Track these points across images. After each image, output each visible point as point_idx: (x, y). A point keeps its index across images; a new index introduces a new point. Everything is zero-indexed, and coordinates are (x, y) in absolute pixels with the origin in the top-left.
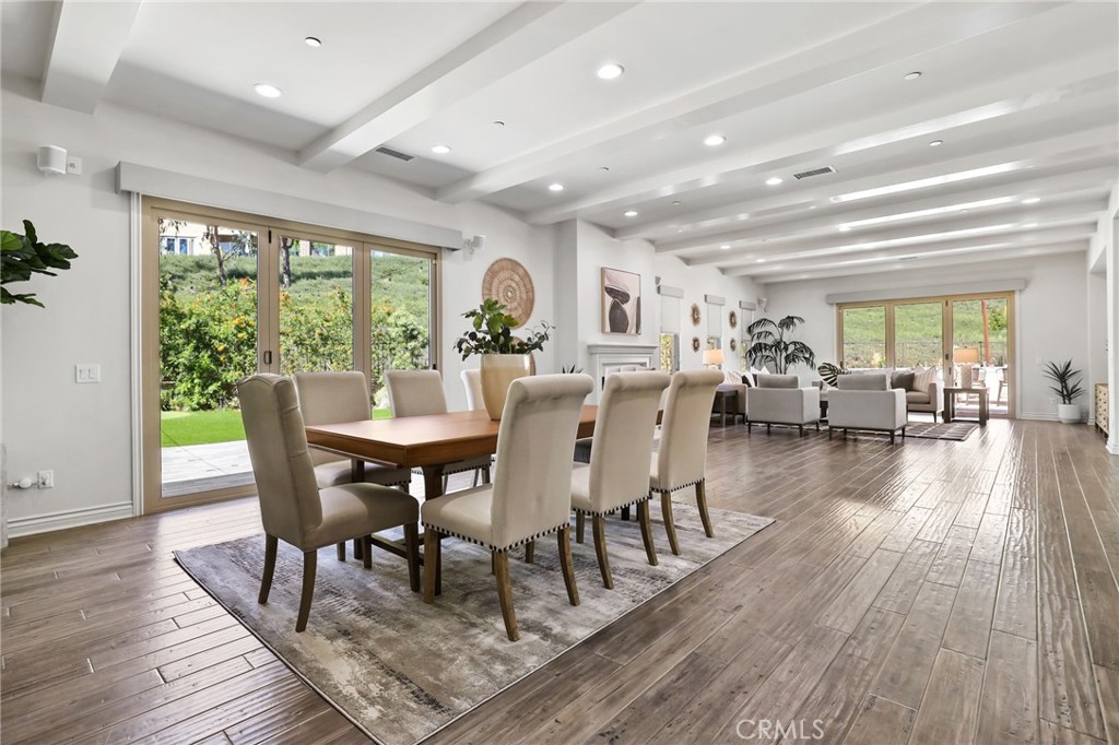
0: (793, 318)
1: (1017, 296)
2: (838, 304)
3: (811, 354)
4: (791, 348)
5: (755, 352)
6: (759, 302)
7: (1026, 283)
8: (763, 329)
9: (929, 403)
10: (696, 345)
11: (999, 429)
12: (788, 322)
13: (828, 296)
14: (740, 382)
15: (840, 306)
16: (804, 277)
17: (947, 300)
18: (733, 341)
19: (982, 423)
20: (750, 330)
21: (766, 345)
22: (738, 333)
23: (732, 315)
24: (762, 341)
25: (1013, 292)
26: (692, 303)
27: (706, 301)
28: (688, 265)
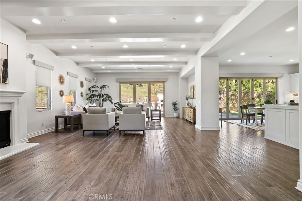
0: (105, 86)
1: (165, 83)
2: (119, 82)
3: (111, 98)
4: (105, 96)
5: (91, 98)
6: (93, 79)
7: (167, 79)
8: (95, 89)
9: (147, 114)
10: (62, 93)
12: (103, 87)
13: (117, 79)
14: (82, 110)
15: (120, 83)
16: (109, 71)
17: (149, 83)
18: (82, 93)
19: (160, 120)
20: (89, 89)
21: (95, 95)
22: (84, 90)
23: (82, 83)
24: (94, 93)
25: (164, 82)
26: (59, 74)
27: (68, 74)
28: (57, 56)
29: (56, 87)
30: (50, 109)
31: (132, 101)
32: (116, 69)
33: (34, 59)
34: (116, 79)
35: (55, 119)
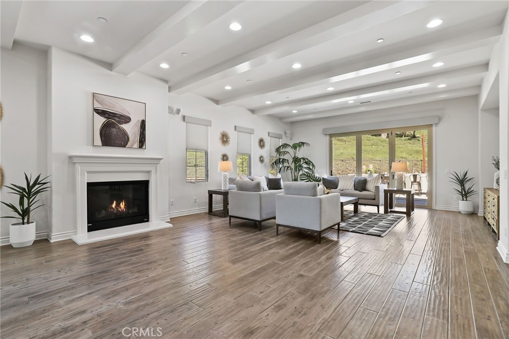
0: (303, 143)
1: (434, 128)
2: (329, 135)
4: (302, 161)
6: (286, 133)
7: (440, 119)
8: (284, 150)
9: (374, 199)
10: (225, 158)
11: (420, 215)
12: (300, 145)
15: (331, 136)
18: (261, 157)
19: (408, 214)
20: (277, 150)
21: (284, 160)
22: (266, 152)
23: (261, 140)
25: (432, 125)
26: (221, 130)
27: (235, 130)
28: (217, 104)
29: (216, 148)
30: (208, 181)
31: (370, 169)
32: (316, 111)
33: (181, 113)
34: (323, 129)
35: (208, 194)
